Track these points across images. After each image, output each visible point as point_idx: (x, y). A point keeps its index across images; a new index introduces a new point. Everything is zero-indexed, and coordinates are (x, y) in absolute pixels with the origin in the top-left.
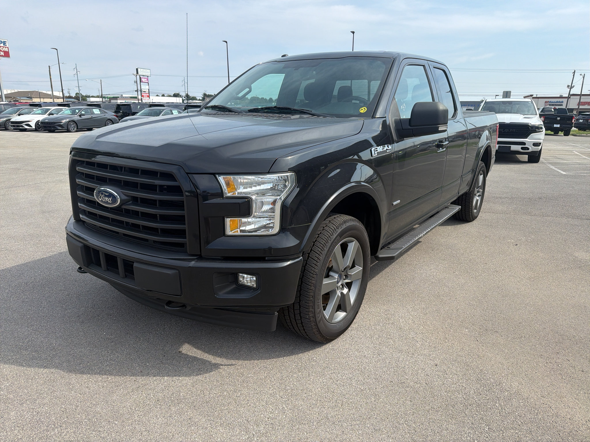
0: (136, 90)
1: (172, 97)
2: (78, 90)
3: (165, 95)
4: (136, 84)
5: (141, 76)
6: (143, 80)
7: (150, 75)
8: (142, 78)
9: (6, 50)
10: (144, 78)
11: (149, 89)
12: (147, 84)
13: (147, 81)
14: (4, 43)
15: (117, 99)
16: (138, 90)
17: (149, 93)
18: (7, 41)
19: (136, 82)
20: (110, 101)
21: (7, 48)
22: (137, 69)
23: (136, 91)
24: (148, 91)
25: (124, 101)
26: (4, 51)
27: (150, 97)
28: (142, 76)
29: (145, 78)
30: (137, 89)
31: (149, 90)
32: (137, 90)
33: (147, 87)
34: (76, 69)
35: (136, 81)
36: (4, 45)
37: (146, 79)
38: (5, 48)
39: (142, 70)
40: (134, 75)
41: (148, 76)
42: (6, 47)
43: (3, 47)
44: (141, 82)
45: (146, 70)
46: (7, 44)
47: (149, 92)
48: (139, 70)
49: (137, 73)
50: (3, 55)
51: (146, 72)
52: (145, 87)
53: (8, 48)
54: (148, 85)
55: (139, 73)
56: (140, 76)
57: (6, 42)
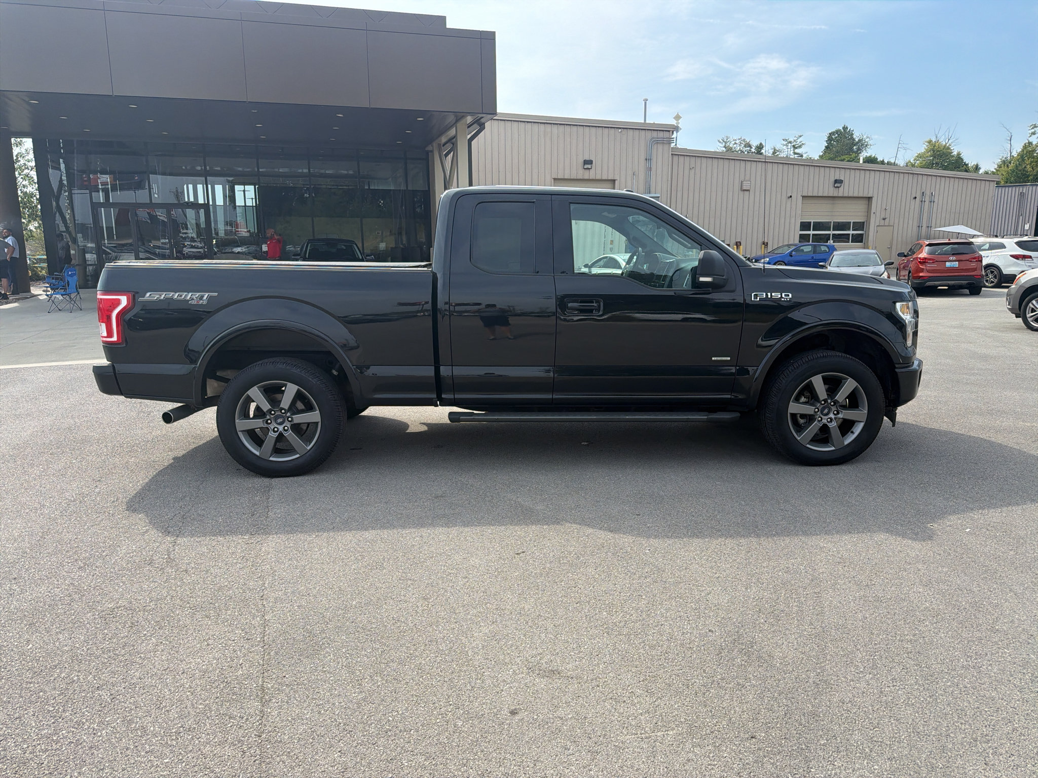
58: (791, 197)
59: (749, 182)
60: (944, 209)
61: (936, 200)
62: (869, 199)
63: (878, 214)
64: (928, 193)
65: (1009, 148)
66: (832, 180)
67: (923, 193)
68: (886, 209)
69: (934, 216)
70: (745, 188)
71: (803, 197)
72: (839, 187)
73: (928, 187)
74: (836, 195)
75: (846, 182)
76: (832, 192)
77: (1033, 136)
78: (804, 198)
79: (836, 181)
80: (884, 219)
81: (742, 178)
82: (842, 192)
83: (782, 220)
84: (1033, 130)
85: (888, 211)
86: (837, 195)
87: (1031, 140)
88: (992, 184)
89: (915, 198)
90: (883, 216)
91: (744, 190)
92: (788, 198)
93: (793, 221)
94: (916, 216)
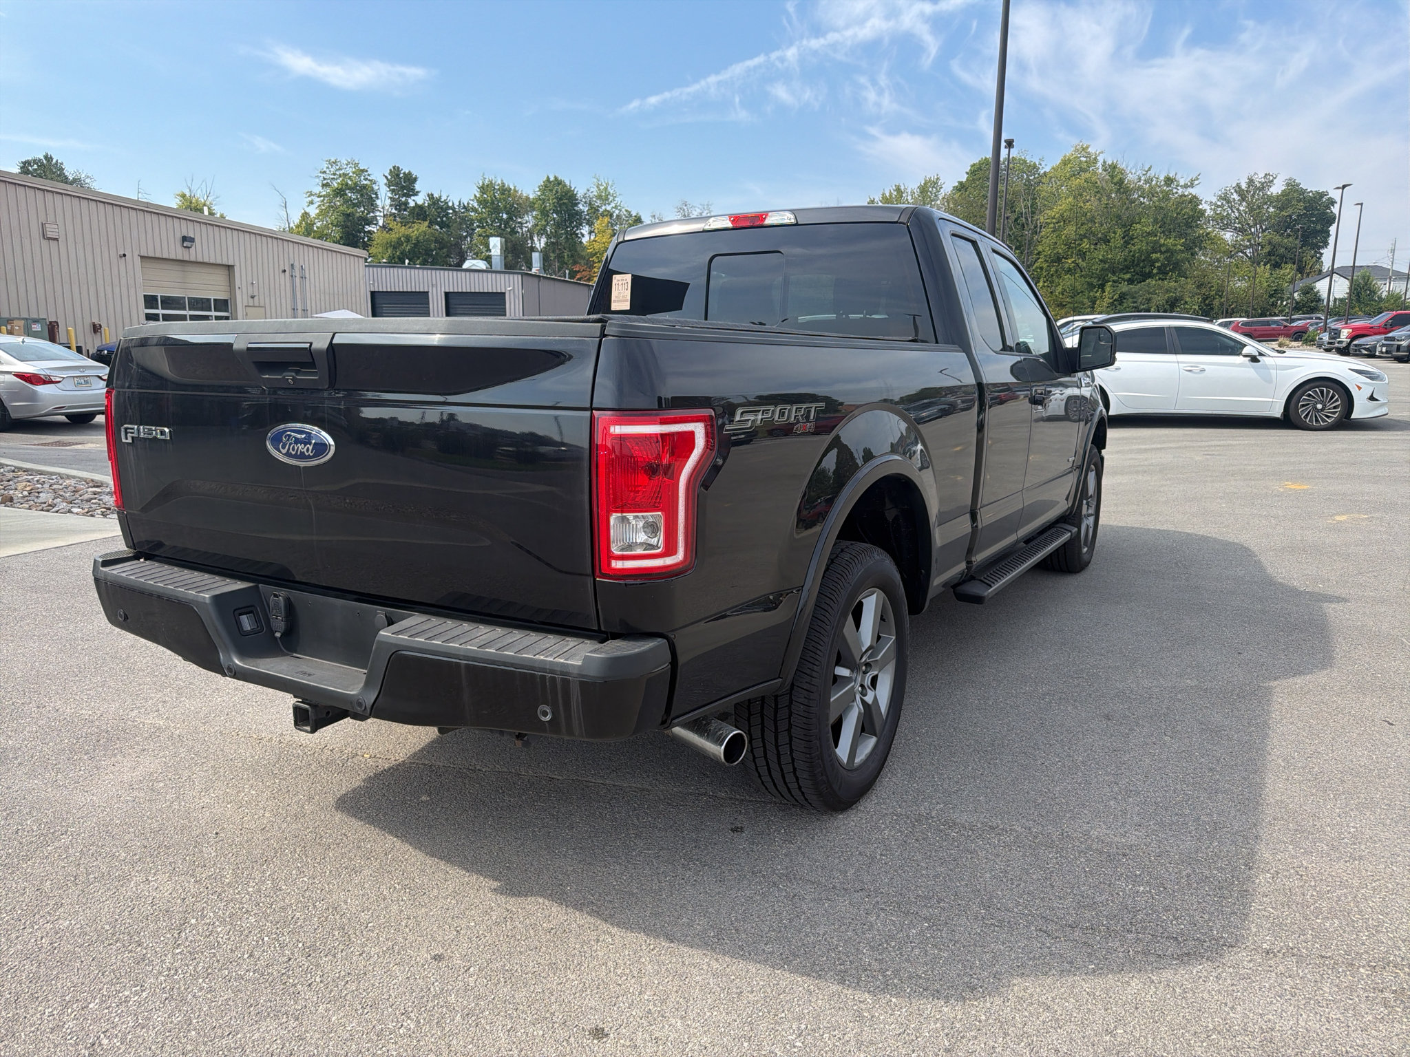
58: (124, 255)
59: (56, 227)
60: (317, 289)
61: (307, 276)
62: (230, 268)
63: (244, 290)
64: (296, 264)
65: (285, 216)
66: (179, 236)
67: (292, 265)
68: (252, 283)
69: (308, 294)
70: (49, 235)
71: (142, 257)
72: (189, 248)
73: (296, 258)
74: (186, 258)
75: (197, 240)
76: (180, 254)
77: (312, 206)
78: (143, 260)
79: (184, 239)
80: (253, 297)
81: (42, 219)
82: (192, 255)
83: (117, 290)
84: (310, 199)
85: (256, 285)
86: (188, 259)
87: (308, 210)
88: (360, 259)
89: (284, 271)
90: (250, 293)
91: (49, 239)
92: (121, 257)
93: (132, 292)
94: (288, 295)
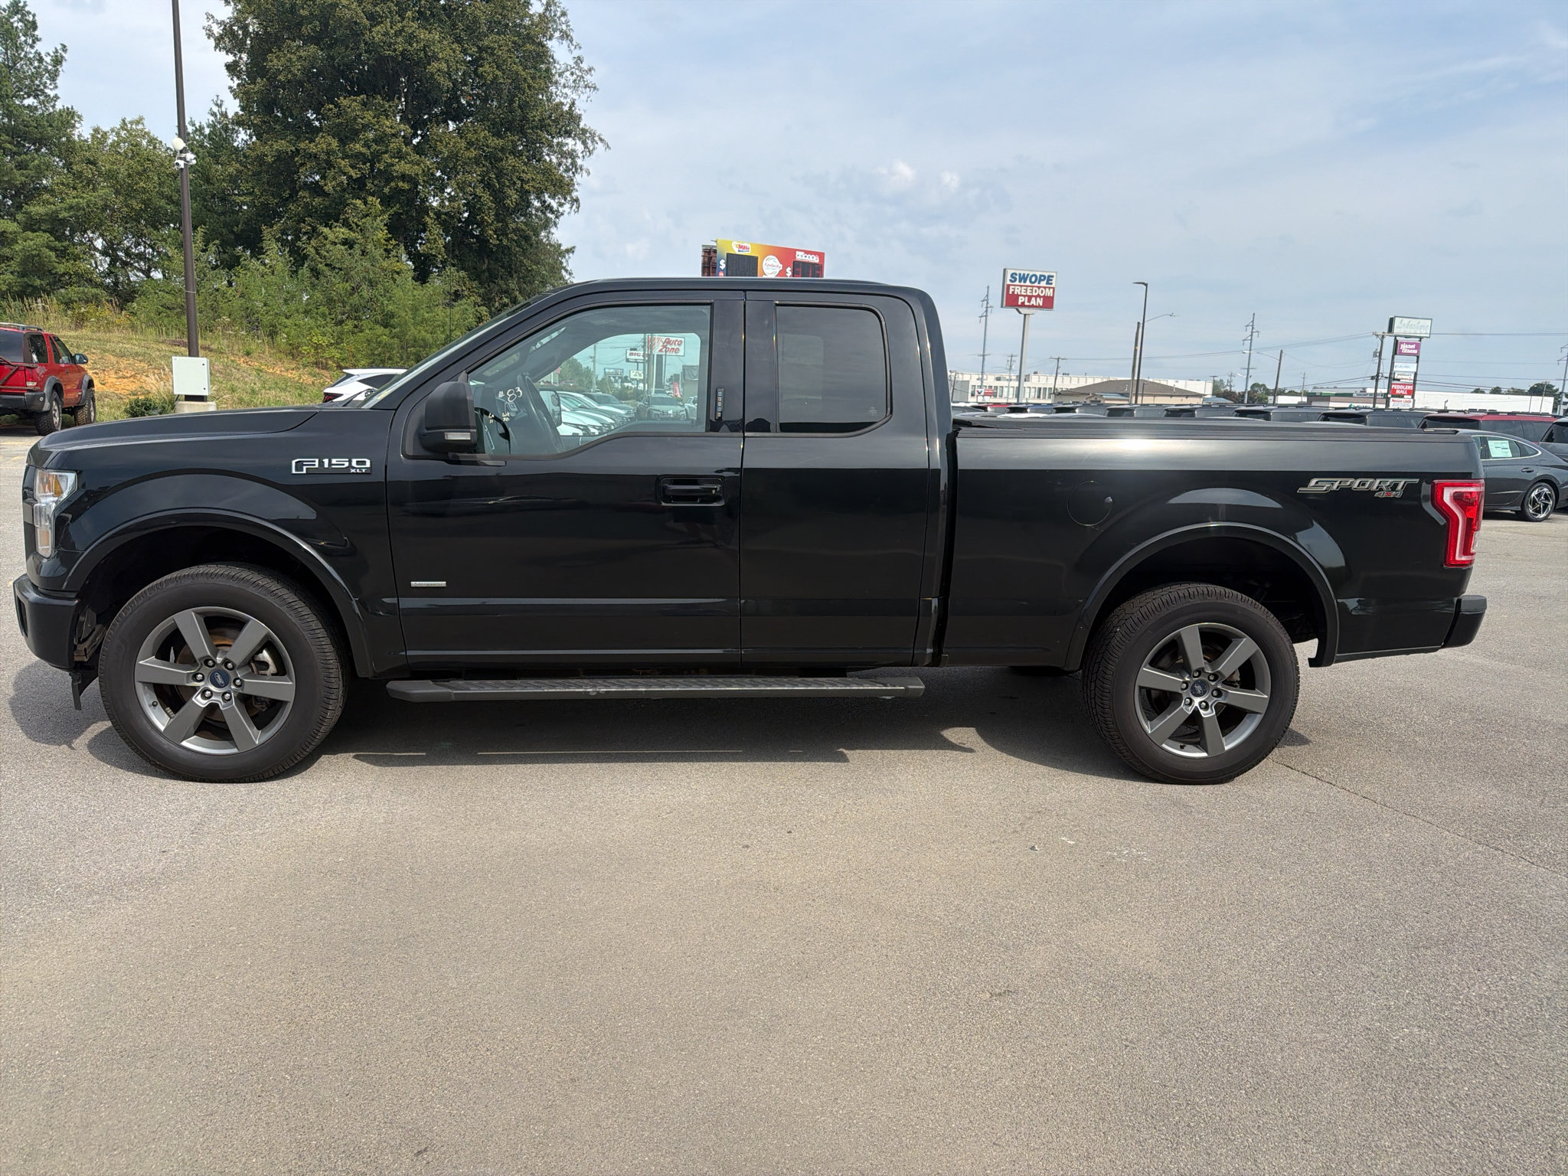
0: (1375, 374)
1: (1526, 394)
2: (1245, 377)
3: (1503, 391)
4: (1377, 359)
5: (1398, 338)
6: (1404, 348)
7: (1428, 335)
8: (1403, 343)
9: (1049, 293)
10: (1408, 343)
11: (1418, 373)
12: (1416, 358)
13: (1415, 352)
14: (1049, 279)
15: (1329, 401)
16: (1380, 375)
17: (1414, 384)
18: (1054, 274)
19: (1378, 354)
20: (1309, 402)
21: (1051, 290)
22: (1392, 321)
23: (1372, 378)
24: (1412, 378)
25: (1347, 405)
26: (1044, 297)
27: (1417, 393)
28: (1404, 339)
29: (1412, 344)
30: (1378, 373)
31: (1416, 374)
32: (1378, 375)
33: (1413, 368)
34: (1253, 326)
35: (1379, 350)
36: (1047, 283)
37: (1414, 346)
38: (1047, 289)
39: (1406, 321)
40: (1377, 336)
41: (1421, 338)
42: (1050, 288)
43: (1045, 288)
44: (1395, 352)
45: (1418, 320)
46: (1053, 282)
47: (1415, 380)
48: (1397, 321)
49: (1391, 329)
50: (1041, 305)
51: (1420, 328)
52: (1405, 369)
53: (1054, 288)
54: (1417, 362)
55: (1396, 331)
56: (1395, 339)
57: (1053, 276)
